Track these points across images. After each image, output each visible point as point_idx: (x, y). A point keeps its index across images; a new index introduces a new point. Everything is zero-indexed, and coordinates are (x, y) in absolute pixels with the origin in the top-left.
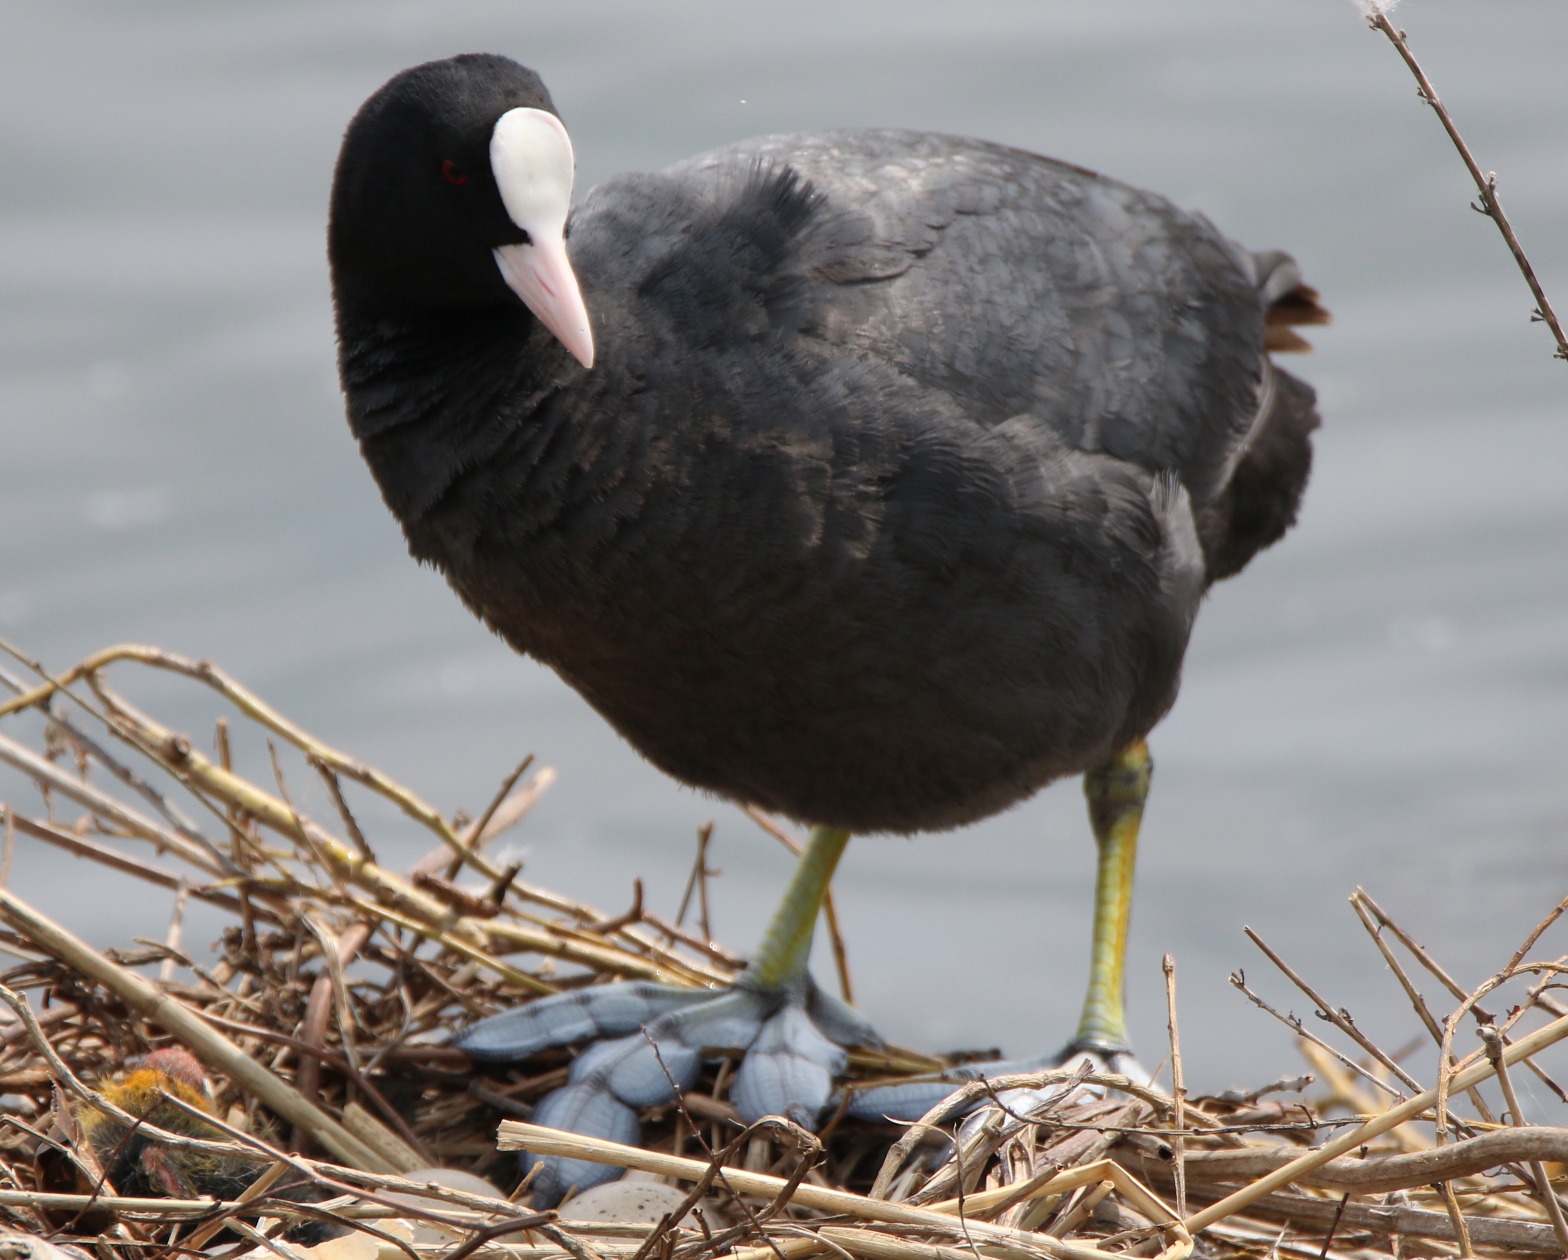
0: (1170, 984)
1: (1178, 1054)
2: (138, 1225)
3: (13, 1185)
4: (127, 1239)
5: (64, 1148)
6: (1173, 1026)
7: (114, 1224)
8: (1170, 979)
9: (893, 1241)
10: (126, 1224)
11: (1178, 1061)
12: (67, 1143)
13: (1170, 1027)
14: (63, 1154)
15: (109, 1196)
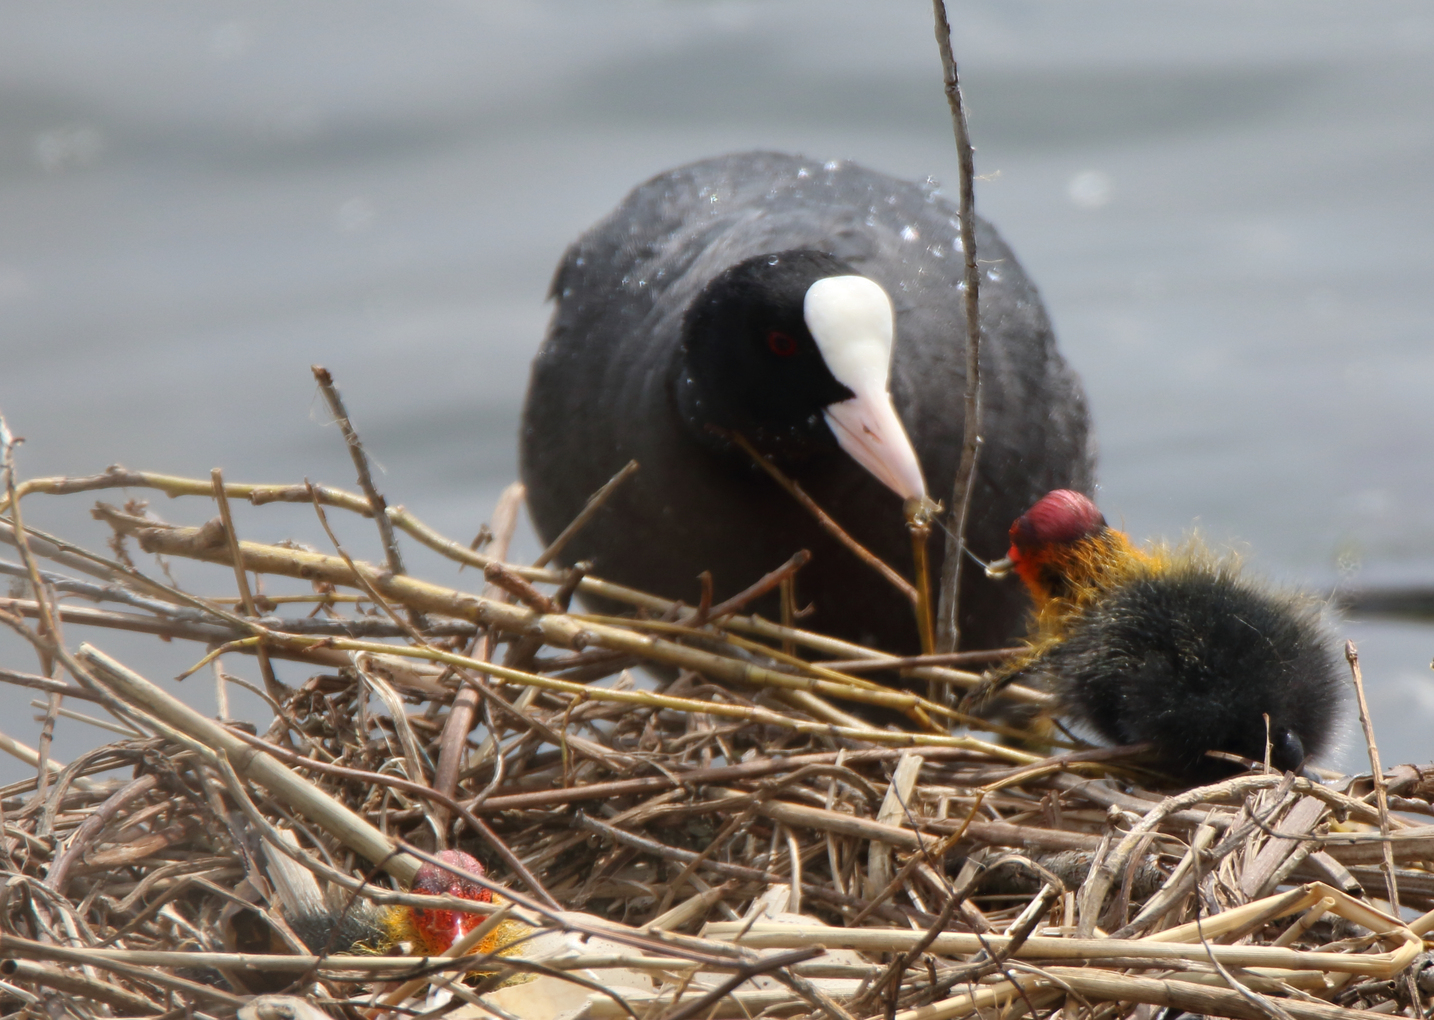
0: (1356, 672)
1: (1375, 747)
2: (334, 984)
3: (201, 946)
4: (325, 998)
5: (256, 908)
6: (1366, 717)
7: (311, 983)
8: (1355, 668)
9: (1119, 978)
10: (323, 983)
11: (1375, 754)
12: (261, 902)
13: (1362, 719)
14: (256, 914)
15: (306, 956)
